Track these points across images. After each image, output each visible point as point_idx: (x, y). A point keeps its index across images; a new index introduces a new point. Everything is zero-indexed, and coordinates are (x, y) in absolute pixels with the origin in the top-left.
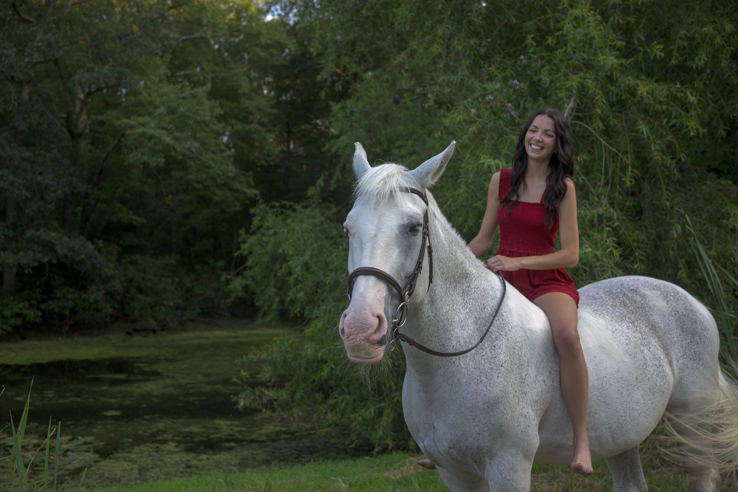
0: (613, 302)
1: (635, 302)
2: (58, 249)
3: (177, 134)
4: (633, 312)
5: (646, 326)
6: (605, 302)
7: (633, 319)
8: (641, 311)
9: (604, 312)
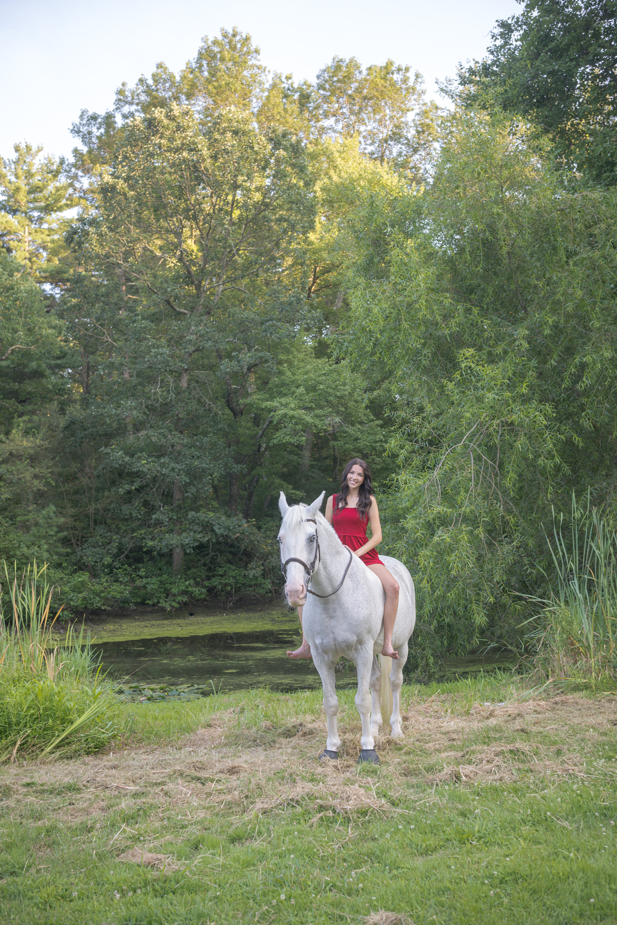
2: (216, 528)
3: (318, 412)
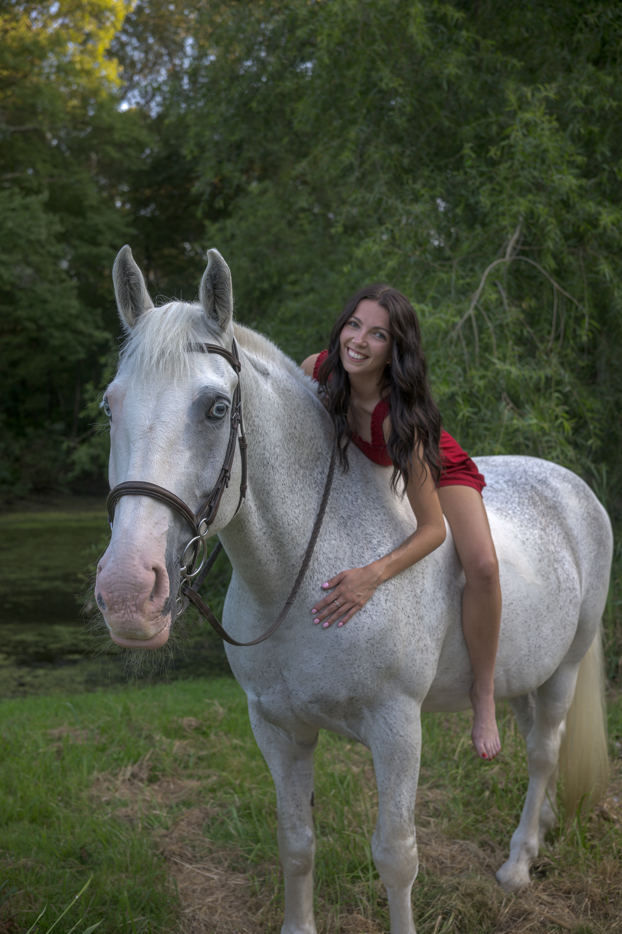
0: (519, 498)
1: (546, 498)
4: (544, 514)
5: (559, 534)
6: (509, 497)
7: (544, 524)
8: (553, 513)
9: (510, 512)
